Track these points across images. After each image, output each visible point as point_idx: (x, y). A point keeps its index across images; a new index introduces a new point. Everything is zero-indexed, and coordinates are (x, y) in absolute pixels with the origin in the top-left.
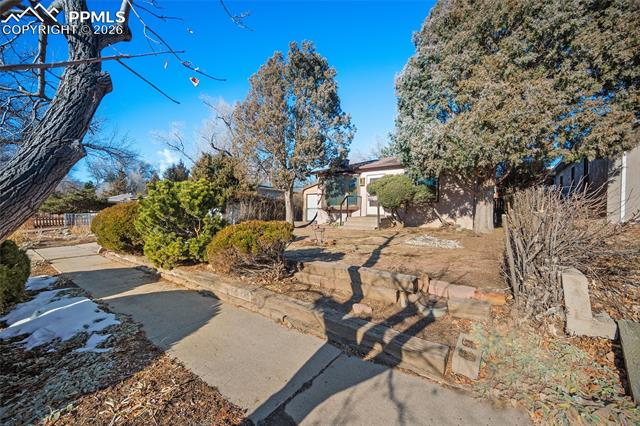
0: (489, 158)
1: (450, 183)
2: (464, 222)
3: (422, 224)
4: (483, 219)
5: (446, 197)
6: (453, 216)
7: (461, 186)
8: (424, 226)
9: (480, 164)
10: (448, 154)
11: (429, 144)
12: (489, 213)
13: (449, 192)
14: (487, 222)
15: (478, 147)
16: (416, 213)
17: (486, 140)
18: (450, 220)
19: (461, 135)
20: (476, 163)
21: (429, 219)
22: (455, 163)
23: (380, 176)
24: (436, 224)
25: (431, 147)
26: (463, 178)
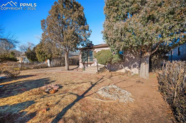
0: (151, 40)
1: (129, 53)
2: (135, 71)
3: (117, 70)
4: (144, 71)
5: (127, 59)
6: (130, 68)
7: (133, 55)
8: (118, 71)
9: (145, 44)
10: (126, 39)
11: (116, 33)
12: (147, 69)
13: (128, 58)
14: (146, 73)
15: (144, 33)
16: (115, 66)
17: (150, 28)
18: (129, 70)
19: (134, 27)
20: (142, 44)
21: (120, 69)
22: (130, 44)
23: (100, 51)
24: (123, 71)
25: (117, 35)
26: (134, 51)
